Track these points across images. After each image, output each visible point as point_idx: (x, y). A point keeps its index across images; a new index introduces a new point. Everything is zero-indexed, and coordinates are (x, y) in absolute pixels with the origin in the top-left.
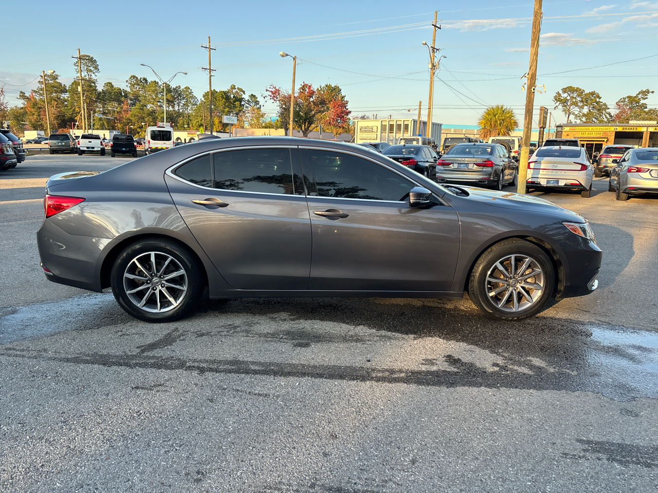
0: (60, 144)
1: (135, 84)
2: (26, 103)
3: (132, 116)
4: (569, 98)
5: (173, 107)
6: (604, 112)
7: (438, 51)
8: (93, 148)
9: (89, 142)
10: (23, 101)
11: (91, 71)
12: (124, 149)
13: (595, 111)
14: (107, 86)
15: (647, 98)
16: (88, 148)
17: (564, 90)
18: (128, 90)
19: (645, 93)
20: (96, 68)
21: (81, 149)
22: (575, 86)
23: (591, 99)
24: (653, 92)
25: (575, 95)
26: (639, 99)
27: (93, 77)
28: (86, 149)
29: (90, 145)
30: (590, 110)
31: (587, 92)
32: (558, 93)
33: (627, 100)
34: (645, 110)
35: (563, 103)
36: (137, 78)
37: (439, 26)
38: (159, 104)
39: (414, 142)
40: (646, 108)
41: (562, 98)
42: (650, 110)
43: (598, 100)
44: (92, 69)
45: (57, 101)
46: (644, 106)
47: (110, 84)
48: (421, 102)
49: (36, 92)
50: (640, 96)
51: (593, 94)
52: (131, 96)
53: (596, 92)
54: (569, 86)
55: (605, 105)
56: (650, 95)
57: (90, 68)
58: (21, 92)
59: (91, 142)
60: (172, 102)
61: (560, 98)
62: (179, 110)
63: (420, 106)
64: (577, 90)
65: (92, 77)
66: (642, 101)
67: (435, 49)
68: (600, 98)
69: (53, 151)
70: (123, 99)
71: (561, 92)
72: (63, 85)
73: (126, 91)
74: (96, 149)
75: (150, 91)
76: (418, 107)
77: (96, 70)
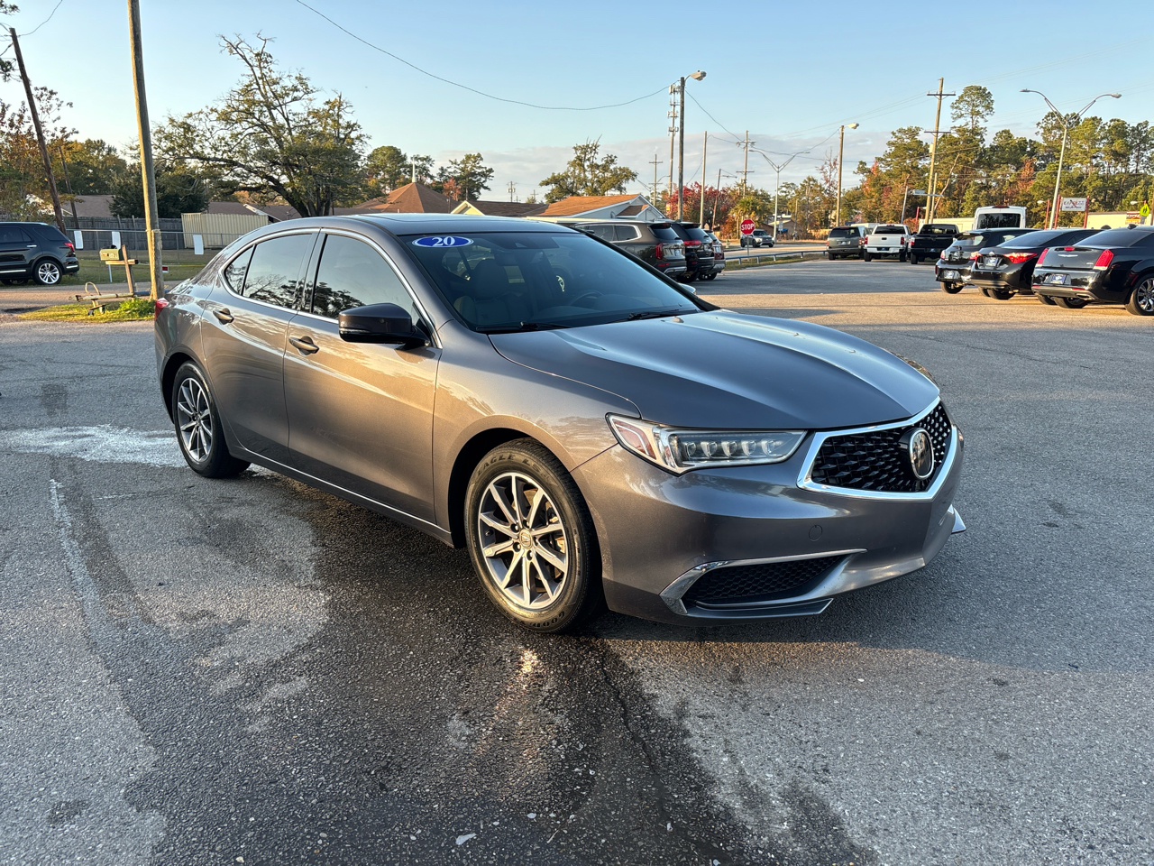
0: (844, 243)
1: (1053, 128)
2: (866, 179)
3: (1034, 189)
5: (1126, 165)
8: (887, 249)
9: (883, 239)
10: (861, 176)
11: (978, 113)
12: (932, 250)
14: (1000, 137)
16: (879, 249)
18: (1039, 139)
20: (989, 107)
21: (869, 250)
27: (981, 124)
28: (875, 251)
29: (883, 244)
36: (1059, 116)
38: (1094, 162)
44: (981, 109)
45: (910, 173)
47: (1006, 134)
49: (882, 160)
52: (1041, 152)
57: (977, 109)
58: (861, 163)
59: (885, 239)
60: (1124, 156)
62: (1137, 170)
65: (978, 124)
69: (833, 255)
70: (1024, 158)
72: (924, 144)
73: (1035, 142)
74: (891, 251)
75: (1080, 137)
77: (988, 111)
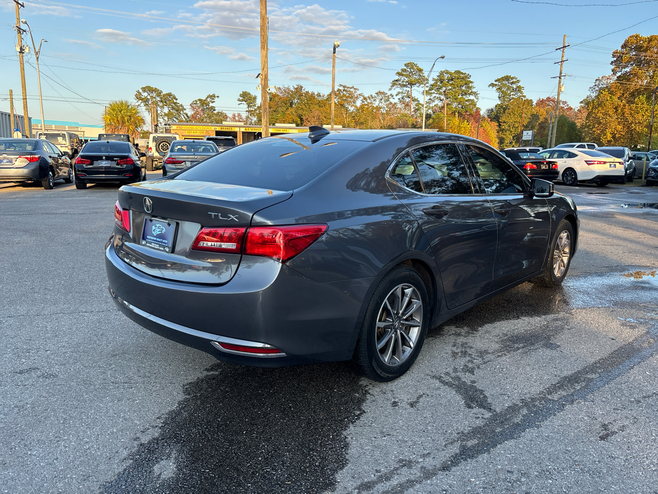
4: (149, 97)
6: (182, 112)
7: (24, 33)
13: (174, 111)
15: (214, 102)
17: (144, 89)
19: (212, 97)
22: (153, 86)
23: (168, 99)
24: (218, 97)
25: (154, 95)
26: (208, 102)
30: (169, 110)
31: (164, 92)
32: (138, 92)
33: (198, 103)
34: (214, 112)
35: (145, 102)
37: (22, 4)
39: (59, 138)
40: (215, 110)
41: (143, 97)
42: (218, 113)
43: (175, 101)
46: (213, 109)
48: (11, 91)
50: (209, 100)
51: (170, 95)
53: (172, 93)
54: (148, 85)
55: (182, 106)
56: (216, 99)
61: (141, 97)
63: (11, 95)
64: (156, 90)
66: (211, 105)
67: (21, 29)
68: (176, 99)
71: (141, 91)
76: (9, 97)
